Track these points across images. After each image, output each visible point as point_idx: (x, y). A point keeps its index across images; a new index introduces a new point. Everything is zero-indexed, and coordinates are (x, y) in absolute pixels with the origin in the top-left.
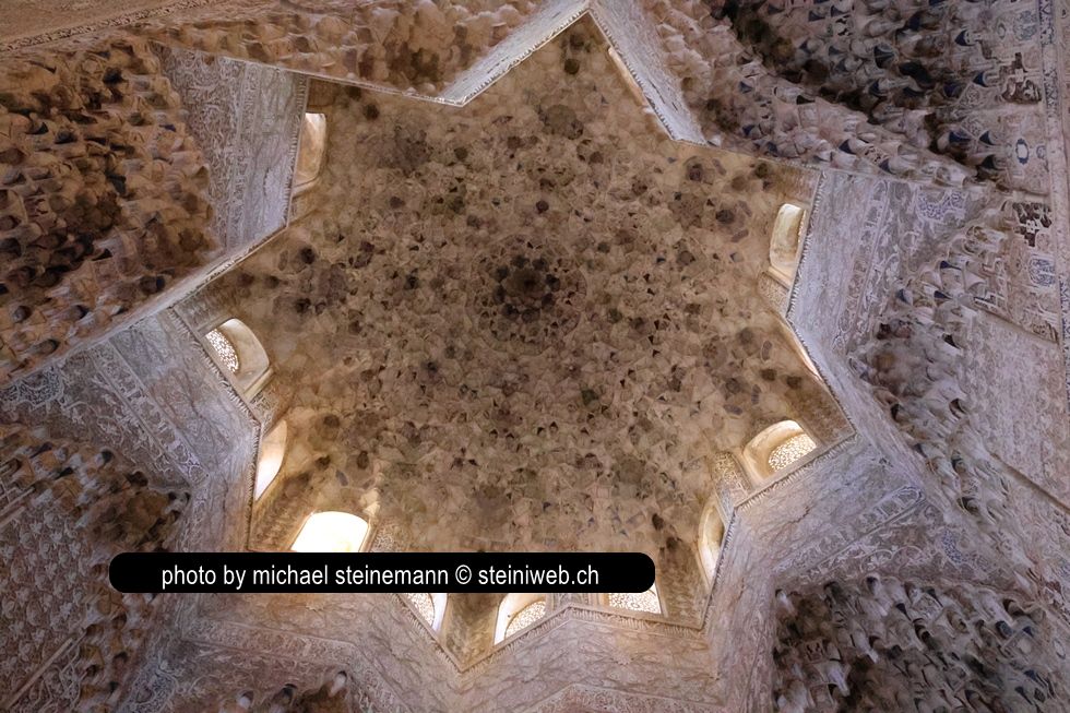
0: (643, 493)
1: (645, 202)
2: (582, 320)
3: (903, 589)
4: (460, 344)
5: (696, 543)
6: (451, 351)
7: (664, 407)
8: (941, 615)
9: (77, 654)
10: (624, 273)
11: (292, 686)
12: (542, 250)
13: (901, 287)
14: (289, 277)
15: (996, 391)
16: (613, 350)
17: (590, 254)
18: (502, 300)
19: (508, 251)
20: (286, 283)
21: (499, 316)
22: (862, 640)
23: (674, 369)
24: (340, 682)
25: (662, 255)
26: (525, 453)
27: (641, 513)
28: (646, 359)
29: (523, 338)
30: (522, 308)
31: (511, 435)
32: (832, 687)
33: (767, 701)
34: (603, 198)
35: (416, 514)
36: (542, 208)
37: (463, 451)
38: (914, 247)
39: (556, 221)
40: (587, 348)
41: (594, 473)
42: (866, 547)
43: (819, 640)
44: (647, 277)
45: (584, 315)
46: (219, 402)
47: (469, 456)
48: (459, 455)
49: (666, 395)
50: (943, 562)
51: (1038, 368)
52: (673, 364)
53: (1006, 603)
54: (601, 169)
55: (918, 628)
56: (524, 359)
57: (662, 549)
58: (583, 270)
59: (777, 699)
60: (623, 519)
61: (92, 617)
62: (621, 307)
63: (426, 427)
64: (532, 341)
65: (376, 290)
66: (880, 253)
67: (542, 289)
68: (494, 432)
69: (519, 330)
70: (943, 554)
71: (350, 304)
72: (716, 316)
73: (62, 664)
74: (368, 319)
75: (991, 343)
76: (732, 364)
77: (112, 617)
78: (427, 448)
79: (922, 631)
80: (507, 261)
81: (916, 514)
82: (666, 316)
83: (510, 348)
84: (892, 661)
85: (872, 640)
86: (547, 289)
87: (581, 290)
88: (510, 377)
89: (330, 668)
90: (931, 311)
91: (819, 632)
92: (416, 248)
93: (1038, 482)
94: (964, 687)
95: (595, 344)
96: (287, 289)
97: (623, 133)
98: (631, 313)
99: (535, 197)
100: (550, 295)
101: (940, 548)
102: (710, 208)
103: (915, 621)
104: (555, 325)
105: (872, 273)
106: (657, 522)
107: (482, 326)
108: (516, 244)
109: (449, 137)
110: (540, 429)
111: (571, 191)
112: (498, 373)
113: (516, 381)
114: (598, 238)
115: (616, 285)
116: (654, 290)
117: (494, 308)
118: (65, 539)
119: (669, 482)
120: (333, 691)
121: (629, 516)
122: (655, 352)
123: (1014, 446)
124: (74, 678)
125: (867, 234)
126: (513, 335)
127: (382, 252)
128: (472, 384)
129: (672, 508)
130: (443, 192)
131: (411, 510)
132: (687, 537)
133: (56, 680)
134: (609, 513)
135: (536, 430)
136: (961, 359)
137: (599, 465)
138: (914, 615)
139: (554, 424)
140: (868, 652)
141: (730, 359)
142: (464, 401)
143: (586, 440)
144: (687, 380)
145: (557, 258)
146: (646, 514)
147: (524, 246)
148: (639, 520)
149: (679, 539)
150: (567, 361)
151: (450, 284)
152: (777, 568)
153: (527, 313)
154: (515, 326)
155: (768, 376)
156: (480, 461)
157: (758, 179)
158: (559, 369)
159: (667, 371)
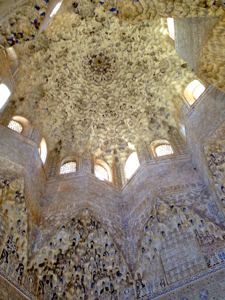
0: (64, 133)
1: (148, 97)
2: (100, 87)
3: (111, 244)
4: (78, 55)
6: (74, 53)
7: (92, 128)
8: (113, 257)
15: (177, 246)
16: (97, 101)
17: (121, 82)
18: (92, 58)
21: (88, 60)
22: (90, 239)
25: (133, 107)
27: (59, 137)
28: (101, 115)
29: (85, 71)
31: (59, 86)
35: (27, 76)
36: (130, 63)
37: (50, 76)
38: (199, 208)
41: (63, 117)
44: (124, 104)
47: (49, 78)
48: (48, 76)
49: (95, 127)
50: (122, 248)
52: (104, 123)
56: (80, 75)
58: (115, 81)
60: (55, 133)
62: (110, 98)
63: (52, 62)
66: (188, 194)
68: (57, 80)
70: (123, 246)
71: (83, 22)
72: (125, 131)
74: (78, 28)
75: (188, 241)
78: (46, 66)
79: (105, 254)
80: (107, 55)
81: (123, 229)
82: (115, 114)
83: (81, 68)
85: (92, 242)
86: (101, 70)
87: (108, 82)
88: (74, 75)
92: (107, 34)
93: (165, 270)
95: (96, 95)
98: (110, 102)
99: (135, 62)
100: (101, 72)
101: (123, 244)
102: (152, 115)
103: (106, 251)
104: (93, 78)
106: (60, 142)
111: (142, 74)
112: (73, 70)
113: (73, 77)
114: (128, 84)
115: (116, 94)
116: (122, 108)
117: (90, 57)
119: (72, 140)
121: (57, 134)
122: (103, 116)
123: (168, 257)
125: (188, 186)
126: (85, 67)
127: (103, 25)
128: (68, 66)
129: (66, 145)
130: (127, 35)
132: (62, 155)
135: (65, 93)
136: (175, 230)
137: (66, 117)
139: (69, 97)
141: (113, 138)
142: (63, 67)
143: (70, 109)
144: (102, 130)
145: (114, 70)
146: (60, 138)
147: (113, 59)
148: (57, 137)
149: (59, 152)
150: (86, 89)
151: (95, 44)
152: (89, 202)
153: (92, 66)
154: (87, 67)
155: (115, 152)
156: (49, 82)
157: (169, 128)
158: (83, 87)
159: (101, 123)
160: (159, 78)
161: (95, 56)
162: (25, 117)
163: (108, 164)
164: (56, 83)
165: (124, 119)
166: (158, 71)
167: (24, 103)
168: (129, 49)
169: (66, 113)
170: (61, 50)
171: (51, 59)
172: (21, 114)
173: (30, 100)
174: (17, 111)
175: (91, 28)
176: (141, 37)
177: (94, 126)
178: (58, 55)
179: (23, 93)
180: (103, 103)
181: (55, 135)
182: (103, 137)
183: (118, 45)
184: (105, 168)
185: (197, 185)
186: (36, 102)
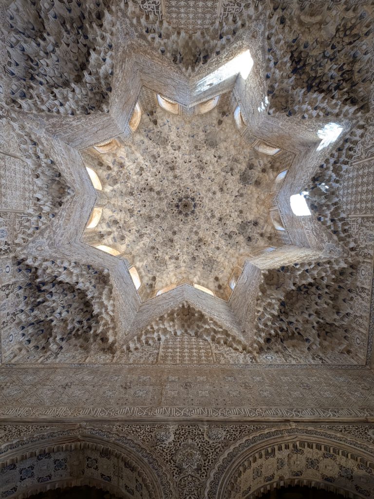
0: (159, 133)
1: (140, 231)
2: (170, 193)
3: (60, 112)
4: (211, 195)
5: (142, 114)
6: (214, 193)
7: (146, 163)
8: (46, 102)
9: (354, 157)
10: (152, 208)
11: (287, 116)
12: (178, 218)
13: (53, 219)
14: (257, 235)
15: (22, 185)
16: (161, 183)
17: (162, 215)
18: (195, 204)
19: (189, 220)
20: (258, 233)
21: (197, 199)
22: (77, 91)
23: (141, 174)
24: (271, 111)
25: (139, 212)
26: (197, 155)
27: (161, 127)
28: (150, 179)
29: (190, 191)
30: (189, 199)
31: (201, 161)
32: (90, 74)
33: (116, 71)
34: (153, 235)
36: (174, 233)
37: (217, 161)
38: (47, 231)
39: (171, 227)
40: (170, 184)
41: (175, 144)
42: (74, 123)
43: (94, 91)
44: (145, 206)
45: (168, 195)
46: (285, 212)
47: (216, 159)
48: (219, 160)
50: (45, 119)
51: (5, 200)
52: (141, 176)
53: (20, 107)
54: (151, 245)
55: (55, 96)
56: (191, 184)
57: (155, 112)
58: (166, 210)
59: (112, 72)
60: (167, 126)
61: (345, 167)
62: (156, 196)
63: (227, 172)
64: (188, 188)
65: (232, 222)
66: (60, 226)
67: (181, 204)
68: (206, 164)
69: (191, 193)
70: (45, 121)
71: (240, 220)
72: (124, 191)
73: (359, 158)
74: (236, 213)
75: (23, 202)
76: (122, 173)
77: (338, 165)
79: (53, 95)
80: (190, 217)
81: (56, 131)
82: (141, 192)
83: (195, 188)
84: (67, 79)
85: (73, 91)
86: (180, 204)
87: (168, 203)
88: (197, 180)
89: (274, 117)
90: (43, 212)
91: (95, 94)
92: (215, 232)
93: (7, 156)
94: (39, 68)
95: (167, 185)
96: (259, 231)
97: (142, 256)
98: (153, 194)
99: (176, 238)
100: (179, 202)
101: (47, 122)
102: (121, 226)
103: (56, 99)
104: (179, 193)
105: (63, 220)
106: (155, 122)
107: (203, 198)
108: (186, 222)
109: (196, 266)
110: (190, 162)
111: (163, 238)
112: (201, 182)
113: (196, 178)
114: (159, 220)
115: (156, 204)
116: (144, 201)
117: (197, 202)
118: (343, 197)
119: (149, 136)
120: (274, 109)
121: (165, 126)
122: (147, 180)
123: (16, 167)
124: (357, 150)
125: (65, 229)
126: (194, 192)
127: (226, 234)
128: (210, 181)
129: (149, 127)
130: (203, 247)
131: (239, 147)
132: (145, 116)
133: (362, 154)
134: (172, 129)
136: (35, 192)
137: (172, 146)
138: (56, 102)
139: (185, 163)
140: (75, 86)
141: (122, 175)
142: (213, 177)
143: (175, 155)
144: (137, 170)
145: (174, 214)
146: (159, 126)
147: (183, 220)
148: (162, 124)
149: (148, 115)
150: (177, 181)
151: (209, 215)
152: (108, 118)
153: (188, 198)
154: (193, 195)
155: (109, 168)
156: (213, 156)
157: (102, 235)
158: (180, 179)
159: (144, 174)
160: (153, 252)
161: (195, 206)
162: (206, 114)
163: (105, 154)
164: (204, 161)
165: (134, 197)
166: (160, 254)
167: (215, 122)
168: (190, 240)
169: (175, 150)
170: (229, 186)
171: (230, 174)
172: (210, 112)
173: (213, 128)
174: (216, 111)
175: (227, 222)
176: (196, 257)
177: (147, 166)
178: (226, 181)
179: (223, 129)
180: (156, 188)
181: (165, 124)
182: (131, 167)
183: (197, 233)
184: (101, 148)
185: (61, 239)
186: (206, 132)
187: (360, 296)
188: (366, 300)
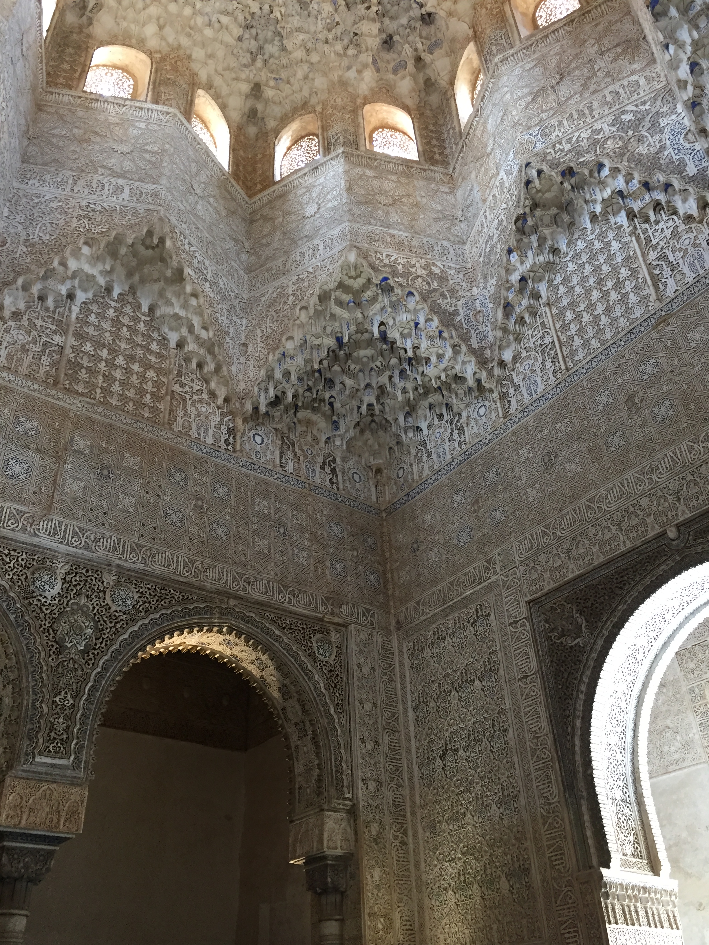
61: (623, 219)
77: (621, 203)
118: (573, 258)
133: (656, 247)
187: (452, 431)
188: (452, 448)
